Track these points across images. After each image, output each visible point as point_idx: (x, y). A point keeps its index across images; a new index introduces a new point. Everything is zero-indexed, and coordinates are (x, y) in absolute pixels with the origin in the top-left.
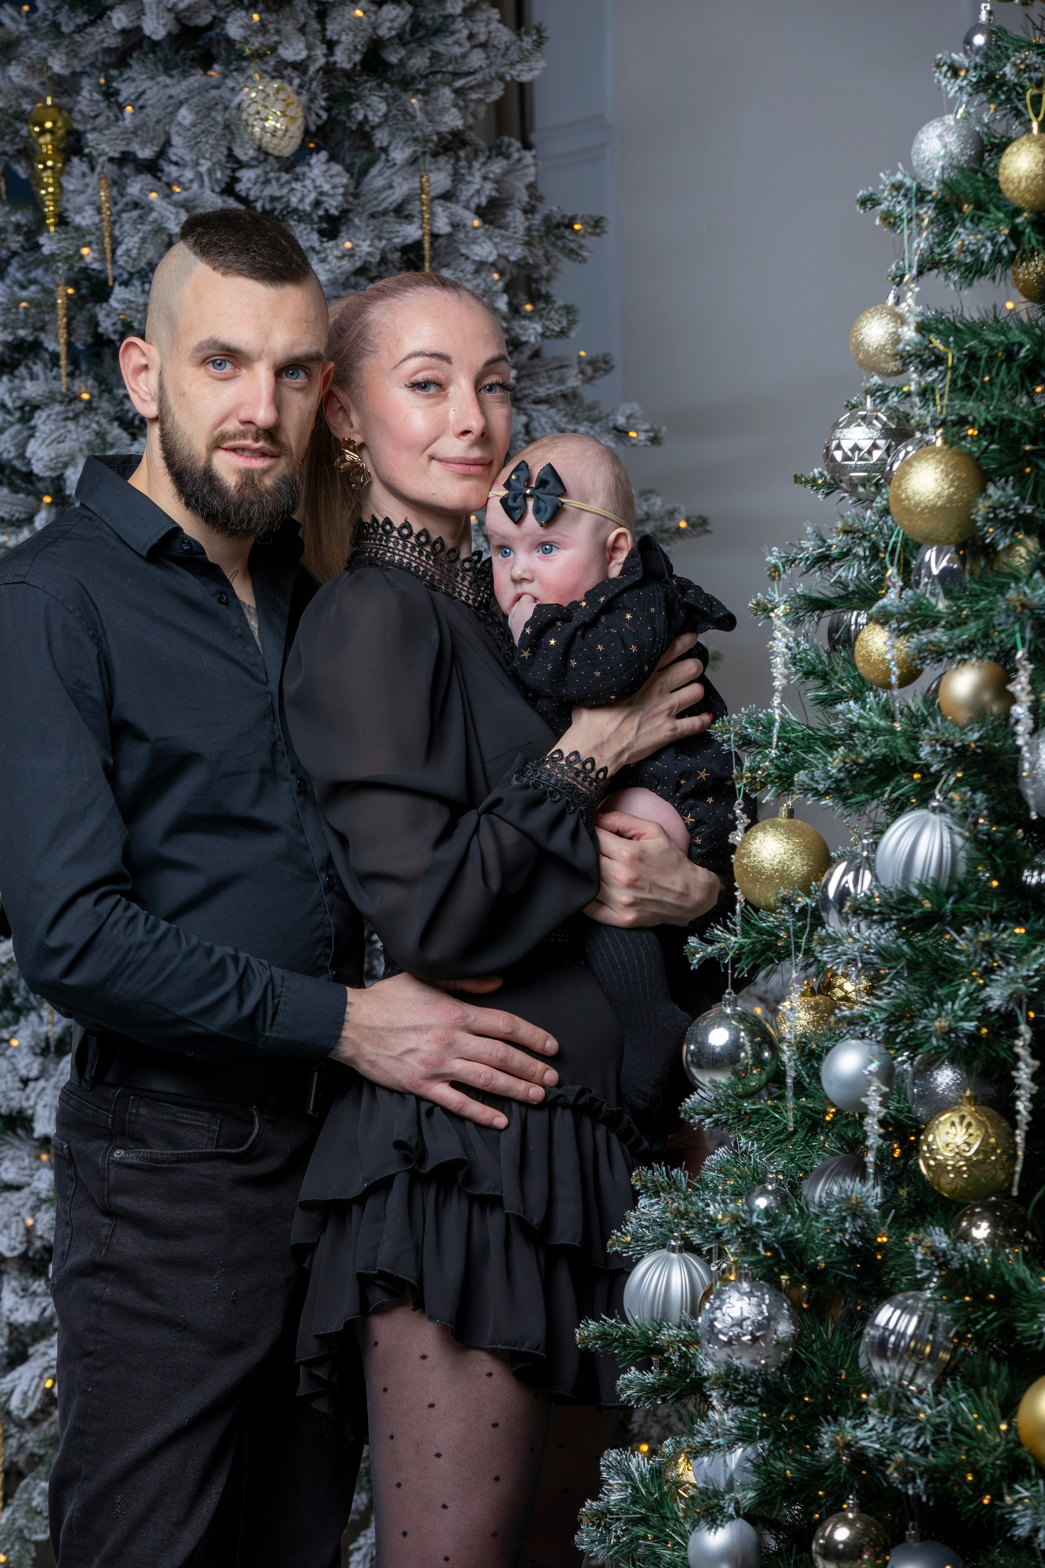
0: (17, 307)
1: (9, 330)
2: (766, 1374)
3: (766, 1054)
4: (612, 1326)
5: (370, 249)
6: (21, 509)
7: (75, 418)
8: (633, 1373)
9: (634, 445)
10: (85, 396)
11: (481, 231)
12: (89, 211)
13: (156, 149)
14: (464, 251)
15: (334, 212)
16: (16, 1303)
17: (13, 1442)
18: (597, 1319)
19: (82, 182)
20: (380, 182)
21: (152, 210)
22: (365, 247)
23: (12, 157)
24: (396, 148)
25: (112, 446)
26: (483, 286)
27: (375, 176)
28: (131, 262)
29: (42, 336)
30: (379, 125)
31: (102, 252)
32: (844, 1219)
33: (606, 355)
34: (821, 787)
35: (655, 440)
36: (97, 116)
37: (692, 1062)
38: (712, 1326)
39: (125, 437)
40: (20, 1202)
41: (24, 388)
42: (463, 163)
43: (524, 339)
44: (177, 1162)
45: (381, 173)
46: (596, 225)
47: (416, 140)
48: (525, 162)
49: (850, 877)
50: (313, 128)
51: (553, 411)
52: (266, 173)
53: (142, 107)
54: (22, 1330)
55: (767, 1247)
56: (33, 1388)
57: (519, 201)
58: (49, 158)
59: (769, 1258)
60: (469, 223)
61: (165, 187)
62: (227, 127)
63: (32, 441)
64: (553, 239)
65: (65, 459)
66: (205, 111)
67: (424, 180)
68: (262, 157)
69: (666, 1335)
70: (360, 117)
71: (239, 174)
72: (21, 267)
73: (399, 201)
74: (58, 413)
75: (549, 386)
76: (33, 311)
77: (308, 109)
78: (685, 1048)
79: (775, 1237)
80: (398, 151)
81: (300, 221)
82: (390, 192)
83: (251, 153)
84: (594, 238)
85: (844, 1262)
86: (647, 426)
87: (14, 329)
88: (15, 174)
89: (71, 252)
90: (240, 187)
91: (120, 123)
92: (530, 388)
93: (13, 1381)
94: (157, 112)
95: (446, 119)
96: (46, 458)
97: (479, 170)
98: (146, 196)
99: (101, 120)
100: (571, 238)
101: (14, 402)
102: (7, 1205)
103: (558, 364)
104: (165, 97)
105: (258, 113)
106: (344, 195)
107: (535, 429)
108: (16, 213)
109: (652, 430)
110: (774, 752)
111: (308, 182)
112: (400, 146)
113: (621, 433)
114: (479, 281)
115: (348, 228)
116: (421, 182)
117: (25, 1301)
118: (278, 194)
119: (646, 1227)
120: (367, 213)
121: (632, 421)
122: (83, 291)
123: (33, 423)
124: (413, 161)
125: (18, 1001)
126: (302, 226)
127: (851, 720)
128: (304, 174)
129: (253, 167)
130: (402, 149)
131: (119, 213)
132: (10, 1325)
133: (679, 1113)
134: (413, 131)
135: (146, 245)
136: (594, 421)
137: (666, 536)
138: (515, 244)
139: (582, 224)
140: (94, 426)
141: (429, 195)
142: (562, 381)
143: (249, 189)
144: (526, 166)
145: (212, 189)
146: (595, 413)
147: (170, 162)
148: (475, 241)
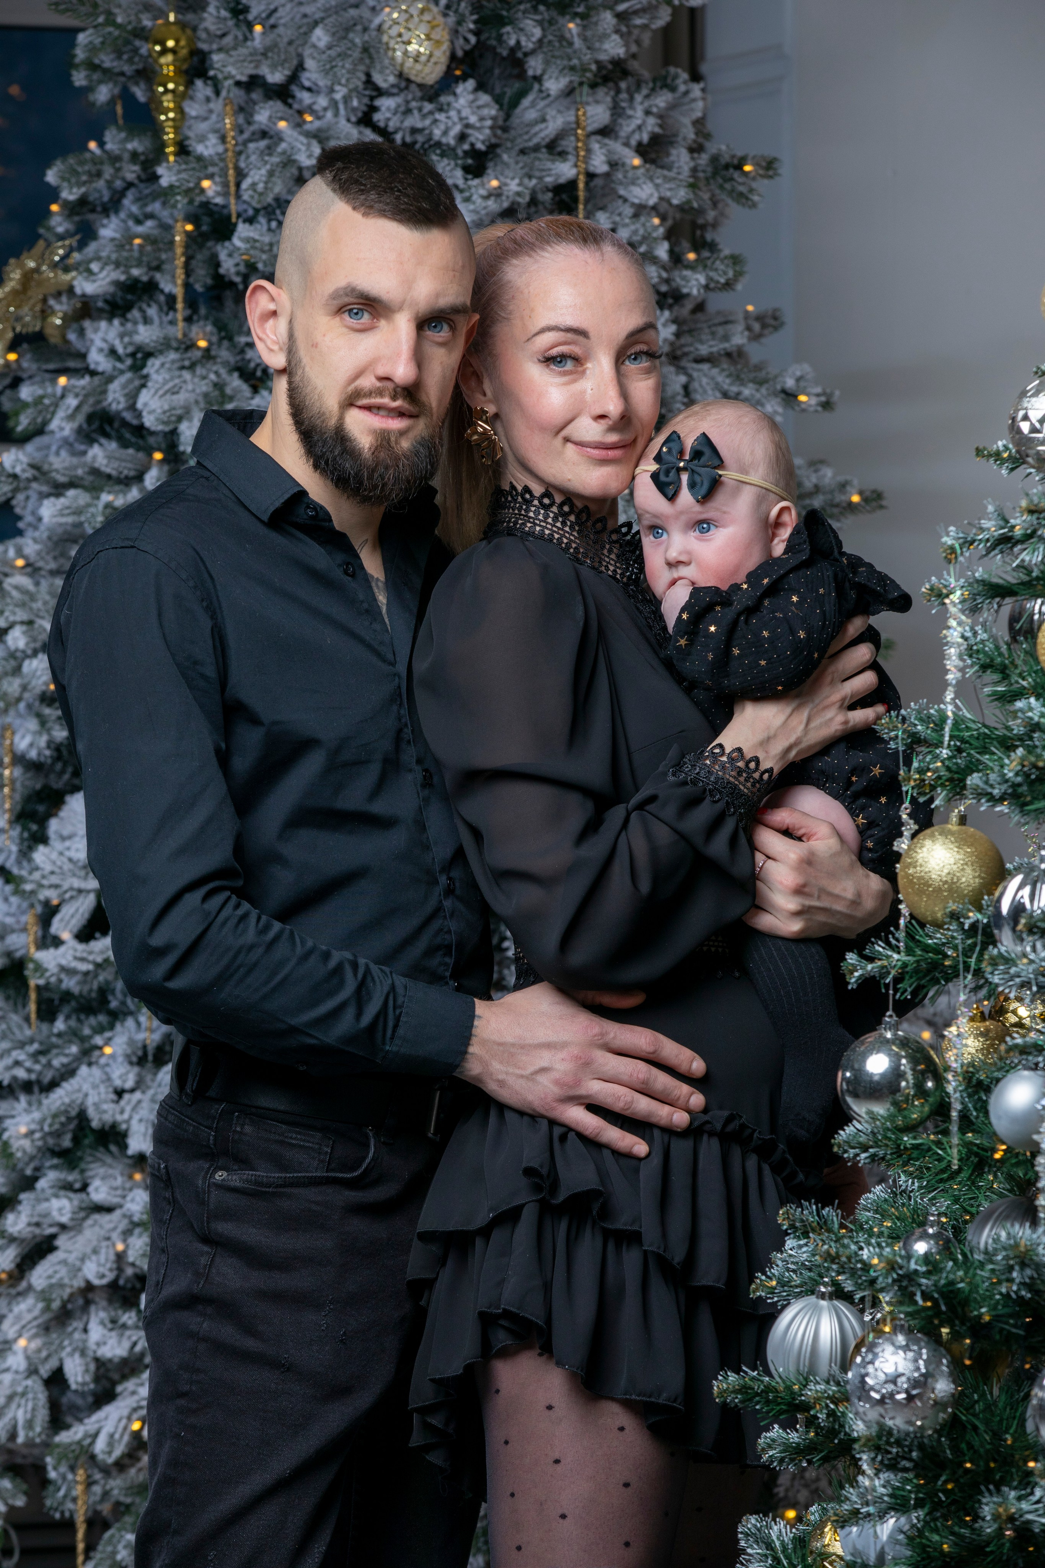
0: (131, 244)
1: (122, 269)
2: (922, 1437)
3: (930, 1084)
4: (753, 1379)
5: (519, 189)
6: (129, 465)
7: (192, 367)
8: (776, 1432)
9: (804, 410)
10: (202, 344)
11: (642, 170)
12: (213, 139)
13: (287, 72)
14: (622, 192)
15: (480, 146)
16: (104, 1336)
17: (97, 1489)
18: (738, 1371)
19: (205, 108)
20: (532, 115)
21: (281, 139)
22: (513, 186)
23: (130, 78)
24: (550, 77)
25: (231, 399)
26: (641, 232)
27: (527, 108)
28: (256, 196)
29: (158, 276)
30: (533, 52)
31: (226, 185)
32: (1011, 1269)
33: (775, 310)
34: (996, 792)
35: (827, 405)
36: (224, 35)
37: (848, 1090)
38: (863, 1382)
39: (246, 389)
40: (111, 1226)
41: (136, 332)
42: (624, 96)
43: (685, 291)
44: (281, 1186)
45: (533, 105)
46: (769, 167)
47: (572, 69)
48: (692, 95)
49: (1027, 891)
50: (460, 53)
51: (715, 371)
52: (407, 102)
53: (273, 27)
54: (109, 1366)
55: (925, 1296)
56: (120, 1430)
57: (685, 139)
58: (171, 80)
59: (928, 1308)
60: (628, 161)
61: (296, 115)
62: (366, 50)
63: (144, 392)
64: (720, 181)
65: (179, 412)
66: (342, 32)
67: (580, 113)
68: (403, 84)
69: (813, 1390)
70: (512, 42)
71: (378, 102)
72: (137, 200)
73: (552, 136)
74: (173, 362)
75: (712, 343)
76: (149, 248)
77: (455, 32)
78: (840, 1074)
79: (935, 1285)
80: (552, 81)
81: (443, 155)
82: (543, 126)
83: (392, 79)
84: (766, 181)
85: (1010, 1316)
86: (819, 390)
87: (128, 267)
88: (133, 97)
89: (191, 185)
90: (377, 117)
91: (249, 43)
92: (691, 345)
93: (98, 1421)
94: (289, 32)
95: (607, 46)
96: (159, 411)
97: (642, 103)
98: (275, 124)
99: (228, 40)
100: (740, 180)
101: (125, 348)
102: (97, 1228)
103: (722, 319)
104: (299, 16)
105: (400, 35)
106: (492, 128)
107: (696, 391)
108: (132, 140)
109: (824, 394)
110: (945, 753)
111: (453, 113)
112: (555, 75)
113: (789, 397)
114: (638, 225)
115: (496, 165)
116: (577, 116)
117: (114, 1334)
118: (419, 125)
119: (794, 1271)
120: (517, 148)
121: (802, 384)
122: (204, 228)
123: (145, 371)
124: (569, 92)
125: (114, 1004)
126: (446, 161)
127: (1031, 719)
128: (449, 104)
129: (393, 95)
130: (557, 78)
131: (245, 143)
132: (97, 1360)
133: (832, 1146)
134: (570, 59)
135: (274, 179)
136: (760, 383)
137: (836, 511)
138: (679, 186)
139: (753, 165)
140: (213, 376)
141: (585, 129)
142: (726, 338)
143: (389, 120)
144: (694, 100)
145: (347, 119)
146: (762, 374)
147: (302, 87)
148: (635, 182)
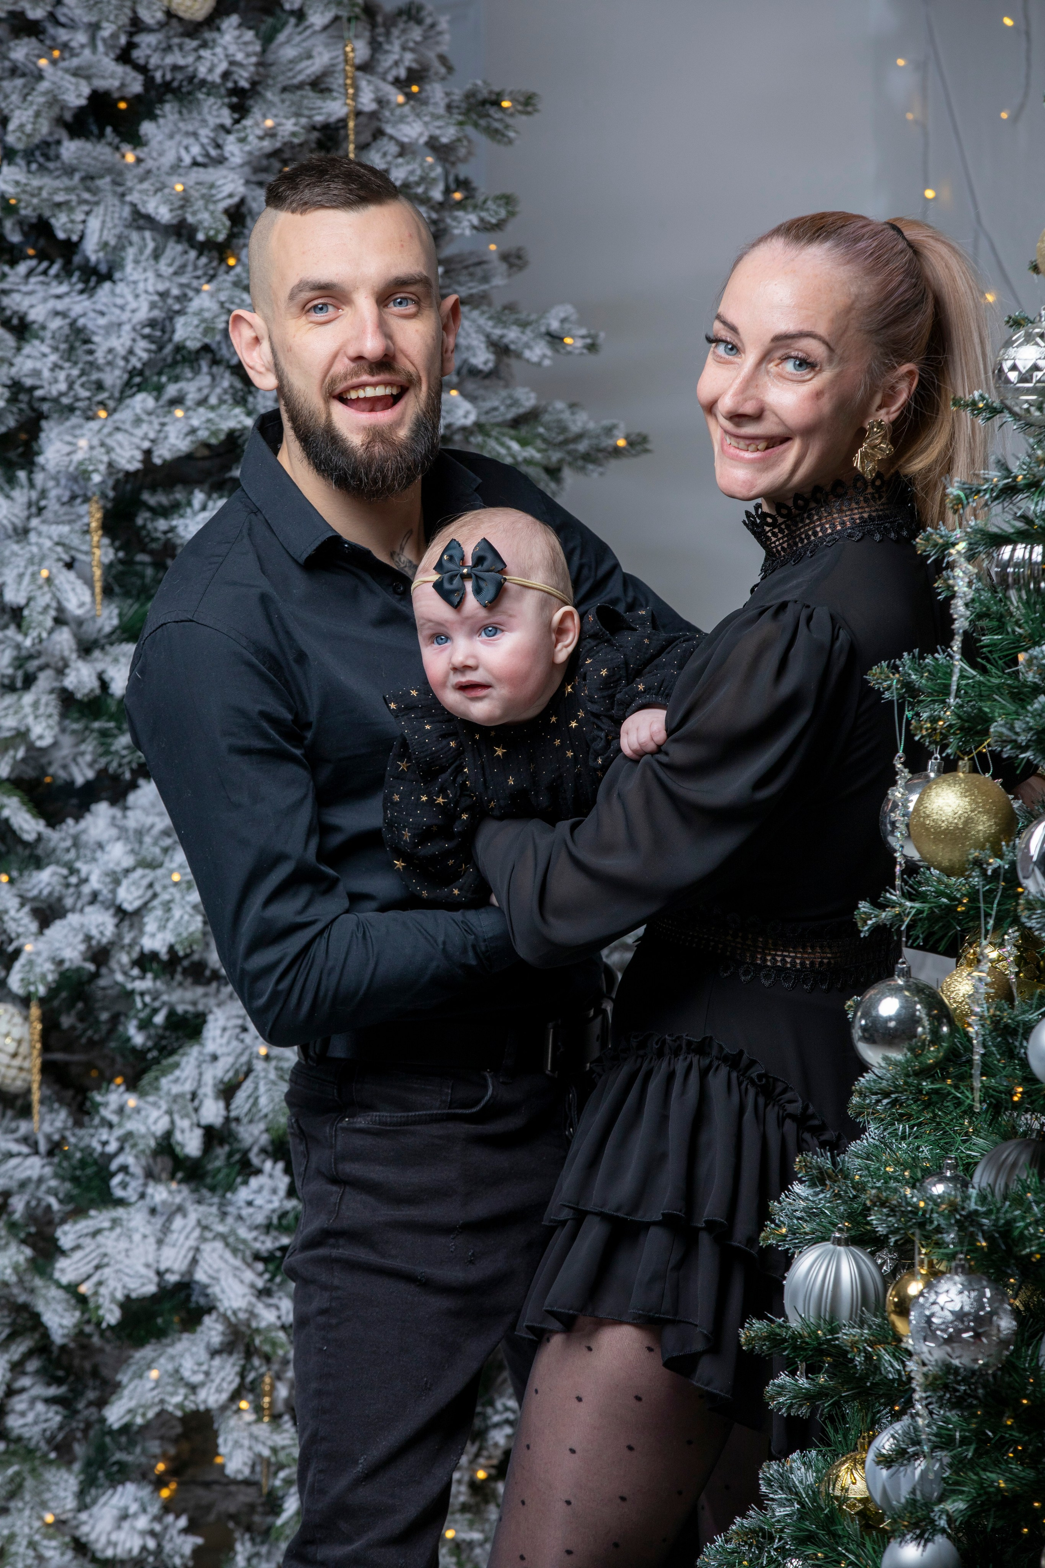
5: (296, 129)
9: (569, 353)
13: (47, 8)
14: (389, 130)
15: (244, 84)
20: (289, 52)
22: (289, 126)
24: (313, 11)
26: (419, 172)
27: (282, 44)
28: (22, 138)
33: (519, 249)
35: (592, 348)
42: (381, 30)
43: (457, 232)
45: (288, 41)
46: (527, 103)
52: (169, 38)
60: (392, 98)
61: (49, 51)
64: (474, 116)
67: (348, 49)
68: (168, 21)
71: (137, 39)
73: (317, 73)
80: (318, 15)
81: (208, 94)
82: (309, 62)
84: (524, 118)
86: (583, 331)
90: (138, 54)
97: (398, 37)
98: (34, 62)
100: (497, 116)
103: (476, 260)
106: (256, 65)
109: (589, 336)
111: (219, 50)
112: (320, 8)
113: (554, 339)
114: (414, 166)
115: (262, 103)
118: (181, 62)
120: (279, 86)
121: (567, 326)
124: (335, 26)
126: (212, 100)
128: (214, 41)
129: (155, 31)
130: (322, 13)
135: (41, 120)
136: (524, 325)
137: (600, 455)
138: (448, 124)
139: (512, 100)
141: (353, 66)
142: (485, 279)
143: (149, 57)
144: (440, 33)
145: (106, 54)
146: (523, 316)
147: (58, 23)
148: (402, 119)
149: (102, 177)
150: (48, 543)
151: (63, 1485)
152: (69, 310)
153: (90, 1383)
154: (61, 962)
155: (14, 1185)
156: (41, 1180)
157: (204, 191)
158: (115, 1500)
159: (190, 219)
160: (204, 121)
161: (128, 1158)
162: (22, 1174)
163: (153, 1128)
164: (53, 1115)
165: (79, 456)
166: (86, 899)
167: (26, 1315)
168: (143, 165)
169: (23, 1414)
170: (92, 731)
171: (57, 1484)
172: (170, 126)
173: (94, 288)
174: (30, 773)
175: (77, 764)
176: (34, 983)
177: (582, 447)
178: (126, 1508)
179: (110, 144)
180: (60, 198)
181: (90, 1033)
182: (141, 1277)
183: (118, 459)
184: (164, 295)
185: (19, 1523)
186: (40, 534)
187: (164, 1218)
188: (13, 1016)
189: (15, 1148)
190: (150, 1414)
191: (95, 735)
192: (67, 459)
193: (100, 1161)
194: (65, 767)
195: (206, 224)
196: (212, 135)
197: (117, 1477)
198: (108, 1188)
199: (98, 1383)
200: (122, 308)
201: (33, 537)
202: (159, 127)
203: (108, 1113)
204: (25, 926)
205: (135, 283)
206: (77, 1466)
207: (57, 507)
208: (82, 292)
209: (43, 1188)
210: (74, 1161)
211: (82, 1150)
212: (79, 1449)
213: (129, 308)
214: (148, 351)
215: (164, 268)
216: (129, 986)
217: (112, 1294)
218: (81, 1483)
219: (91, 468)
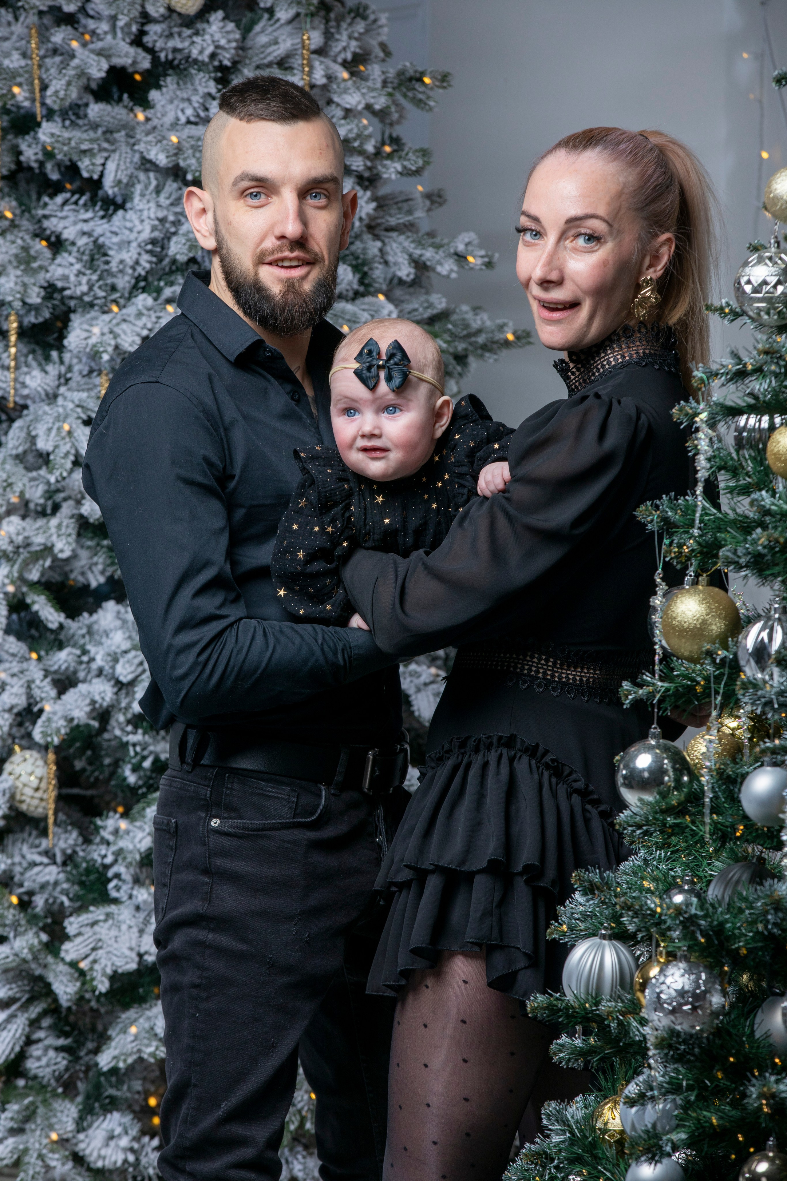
9: (472, 269)
10: (9, 215)
11: (350, 83)
12: (16, 56)
14: (336, 99)
15: (227, 63)
19: (8, 30)
20: (263, 39)
24: (280, 9)
25: (35, 259)
26: (355, 131)
27: (258, 34)
28: (57, 101)
31: (32, 92)
35: (489, 265)
42: (333, 23)
43: (385, 176)
45: (263, 31)
46: (444, 79)
47: (299, 3)
48: (379, 23)
51: (402, 238)
52: (170, 28)
57: (376, 56)
60: (339, 75)
64: (404, 90)
67: (305, 37)
68: (168, 14)
71: (147, 28)
73: (281, 56)
75: (399, 216)
80: (284, 12)
81: (199, 70)
82: (276, 47)
83: (162, 10)
84: (441, 91)
86: (483, 253)
89: (4, 92)
90: (146, 39)
92: (382, 217)
97: (346, 29)
98: (68, 44)
100: (420, 90)
103: (405, 198)
106: (236, 48)
109: (487, 256)
111: (207, 37)
112: (285, 7)
113: (460, 258)
114: (353, 126)
118: (180, 46)
120: (254, 65)
121: (470, 248)
124: (295, 20)
126: (202, 74)
128: (204, 30)
129: (160, 22)
130: (287, 10)
131: (43, 59)
135: (71, 88)
136: (438, 247)
137: (495, 346)
138: (380, 95)
139: (431, 78)
140: (19, 241)
141: (308, 50)
142: (410, 212)
143: (155, 41)
144: (381, 27)
145: (124, 40)
146: (438, 240)
147: (88, 16)
148: (345, 91)
149: (119, 131)
150: (71, 406)
151: (66, 1112)
152: (93, 231)
153: (90, 1036)
154: (72, 720)
155: (36, 886)
156: (56, 883)
157: (193, 143)
158: (105, 1125)
159: (182, 164)
160: (196, 90)
161: (120, 868)
162: (41, 879)
163: (138, 846)
164: (67, 835)
165: (93, 340)
166: (94, 673)
167: (41, 985)
168: (150, 123)
169: (39, 1059)
170: (102, 547)
171: (62, 1112)
172: (171, 93)
173: (112, 215)
174: (57, 577)
175: (92, 572)
176: (50, 735)
177: (481, 339)
178: (113, 1131)
179: (126, 107)
180: (84, 147)
181: (96, 774)
182: (126, 957)
183: (123, 343)
184: (162, 220)
185: (32, 1140)
186: (65, 398)
187: (146, 913)
188: (36, 760)
189: (38, 859)
190: (130, 1061)
191: (104, 550)
192: (84, 342)
193: (101, 869)
194: (83, 574)
195: (193, 168)
196: (201, 101)
197: (109, 1107)
198: (106, 890)
199: (95, 1036)
200: (131, 230)
201: (60, 401)
202: (162, 94)
203: (106, 834)
204: (47, 692)
205: (141, 211)
206: (79, 1099)
207: (79, 378)
208: (103, 217)
209: (58, 889)
210: (81, 870)
211: (87, 862)
212: (81, 1086)
213: (136, 230)
214: (150, 262)
215: (163, 200)
216: (125, 739)
217: (104, 970)
218: (80, 1111)
219: (101, 349)
